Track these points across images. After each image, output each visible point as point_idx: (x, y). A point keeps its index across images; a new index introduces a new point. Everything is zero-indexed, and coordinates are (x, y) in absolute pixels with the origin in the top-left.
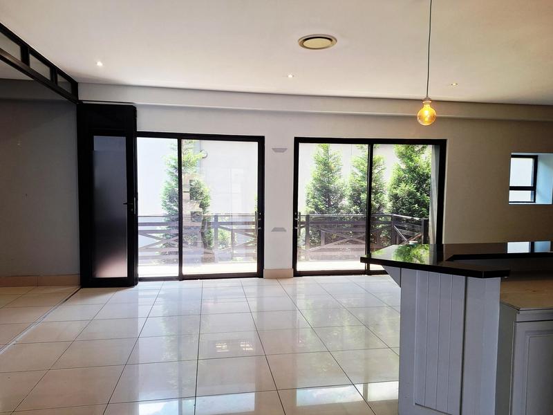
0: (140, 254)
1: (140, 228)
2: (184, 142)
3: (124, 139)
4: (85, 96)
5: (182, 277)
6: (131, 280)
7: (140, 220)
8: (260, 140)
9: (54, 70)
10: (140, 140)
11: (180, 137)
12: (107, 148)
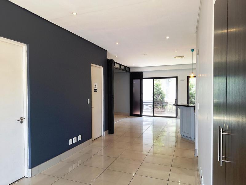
0: (143, 111)
1: (143, 103)
2: (154, 80)
3: (139, 80)
4: (132, 71)
5: (154, 116)
6: (141, 115)
7: (143, 101)
8: (176, 78)
9: (125, 67)
10: (143, 80)
11: (153, 78)
12: (136, 82)
